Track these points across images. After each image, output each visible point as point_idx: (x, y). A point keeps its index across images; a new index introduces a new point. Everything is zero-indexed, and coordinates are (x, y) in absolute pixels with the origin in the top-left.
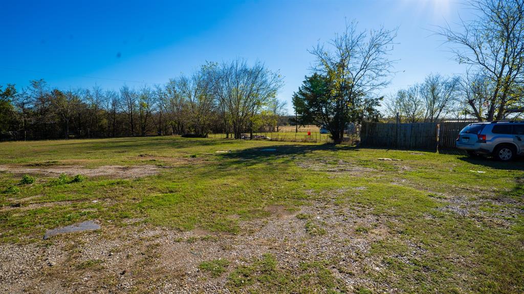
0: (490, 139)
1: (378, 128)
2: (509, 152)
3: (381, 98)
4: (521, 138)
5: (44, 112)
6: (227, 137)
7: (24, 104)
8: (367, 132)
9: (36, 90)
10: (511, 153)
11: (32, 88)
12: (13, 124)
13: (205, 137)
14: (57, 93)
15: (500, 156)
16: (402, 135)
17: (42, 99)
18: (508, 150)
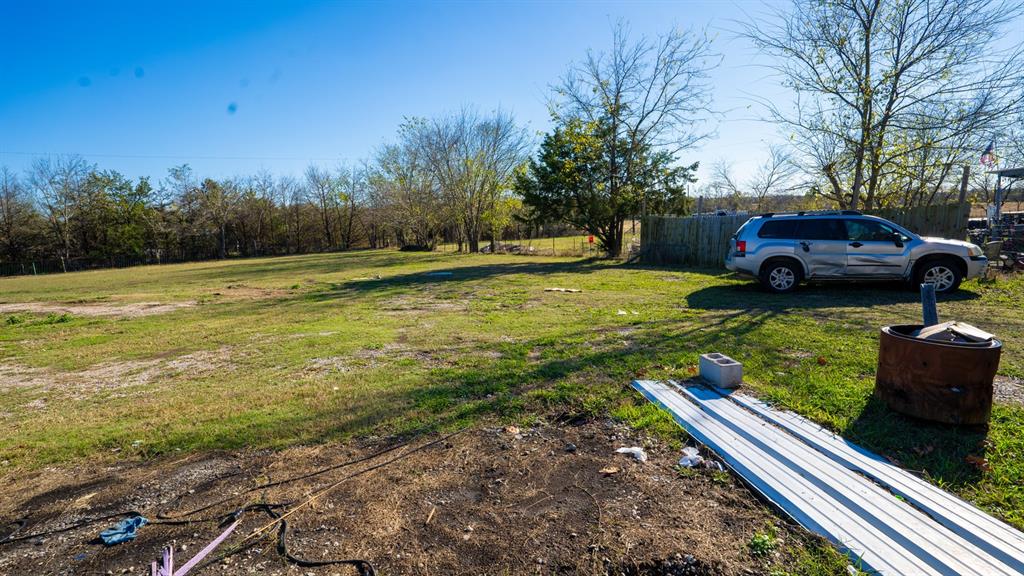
0: (753, 249)
1: (668, 228)
2: (788, 274)
3: (694, 167)
4: (810, 246)
5: (192, 218)
6: (460, 250)
7: (163, 206)
8: (650, 236)
9: (179, 182)
10: (793, 276)
11: (172, 179)
12: (149, 238)
13: (430, 250)
14: (210, 185)
15: (772, 282)
16: (706, 240)
17: (188, 198)
18: (787, 270)
